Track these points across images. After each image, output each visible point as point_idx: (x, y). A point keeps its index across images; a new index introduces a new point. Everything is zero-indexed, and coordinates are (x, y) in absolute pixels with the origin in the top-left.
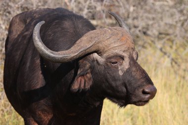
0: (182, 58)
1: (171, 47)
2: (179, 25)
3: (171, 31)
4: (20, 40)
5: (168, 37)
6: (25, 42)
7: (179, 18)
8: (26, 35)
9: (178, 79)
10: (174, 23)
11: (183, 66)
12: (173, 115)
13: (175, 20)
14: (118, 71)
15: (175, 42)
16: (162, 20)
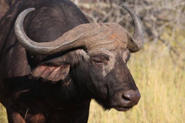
0: (181, 47)
1: (170, 35)
2: (179, 10)
3: (170, 17)
4: (2, 23)
5: (167, 24)
6: (8, 26)
7: (180, 2)
8: (9, 18)
9: (177, 69)
10: (174, 9)
11: (182, 56)
12: (170, 108)
13: (175, 6)
14: (102, 71)
15: (174, 30)
16: (161, 5)
